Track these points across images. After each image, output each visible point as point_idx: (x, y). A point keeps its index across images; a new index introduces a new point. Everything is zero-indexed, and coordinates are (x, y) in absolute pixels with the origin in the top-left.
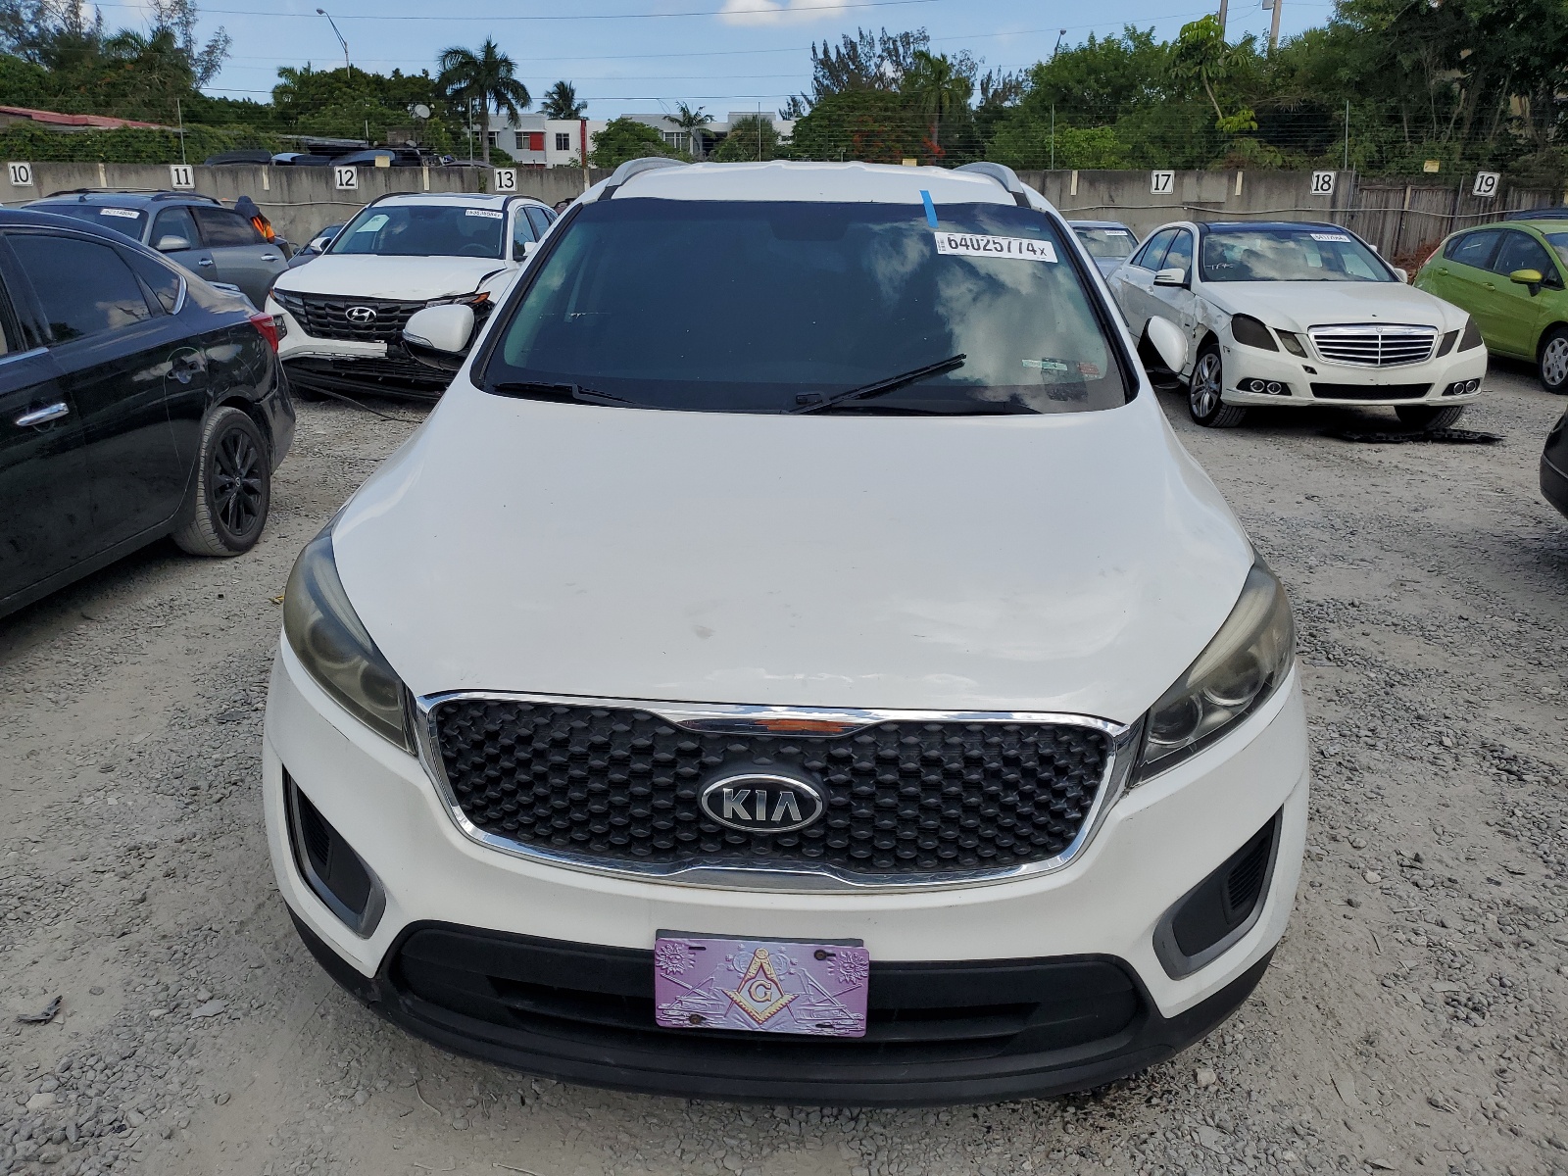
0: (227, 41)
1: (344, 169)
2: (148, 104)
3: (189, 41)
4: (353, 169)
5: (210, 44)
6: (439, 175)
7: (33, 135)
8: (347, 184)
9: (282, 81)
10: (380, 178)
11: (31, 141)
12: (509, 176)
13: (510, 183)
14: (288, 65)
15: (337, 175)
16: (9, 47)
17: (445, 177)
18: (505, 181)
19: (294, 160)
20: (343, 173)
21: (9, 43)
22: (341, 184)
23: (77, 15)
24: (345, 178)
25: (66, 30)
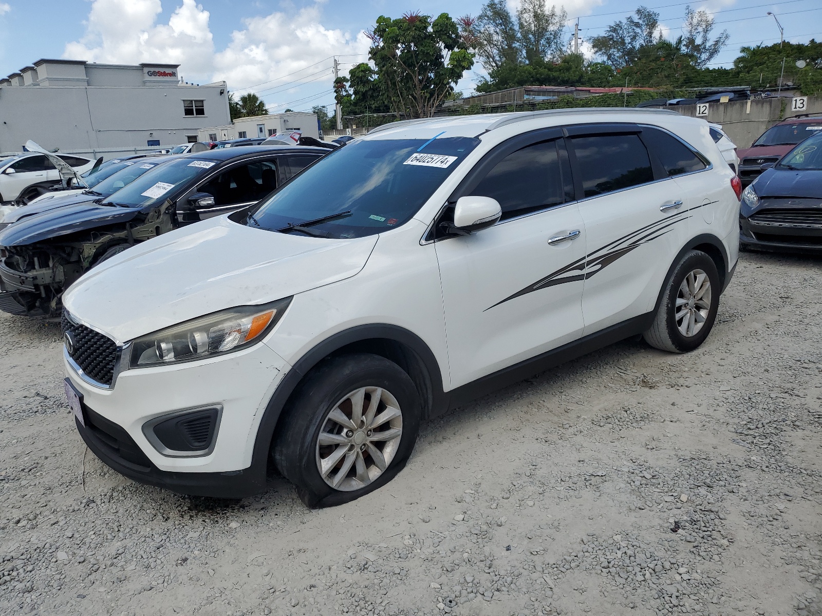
0: (727, 37)
1: (702, 105)
2: (668, 77)
3: (705, 40)
4: (707, 105)
5: (716, 40)
6: (757, 104)
7: (568, 101)
8: (702, 113)
9: (742, 54)
10: (722, 108)
11: (567, 103)
12: (802, 101)
13: (802, 106)
14: (746, 45)
15: (698, 109)
16: (617, 57)
17: (760, 105)
18: (799, 104)
19: (678, 103)
20: (701, 107)
21: (618, 55)
22: (699, 114)
23: (651, 37)
24: (702, 110)
25: (644, 45)
